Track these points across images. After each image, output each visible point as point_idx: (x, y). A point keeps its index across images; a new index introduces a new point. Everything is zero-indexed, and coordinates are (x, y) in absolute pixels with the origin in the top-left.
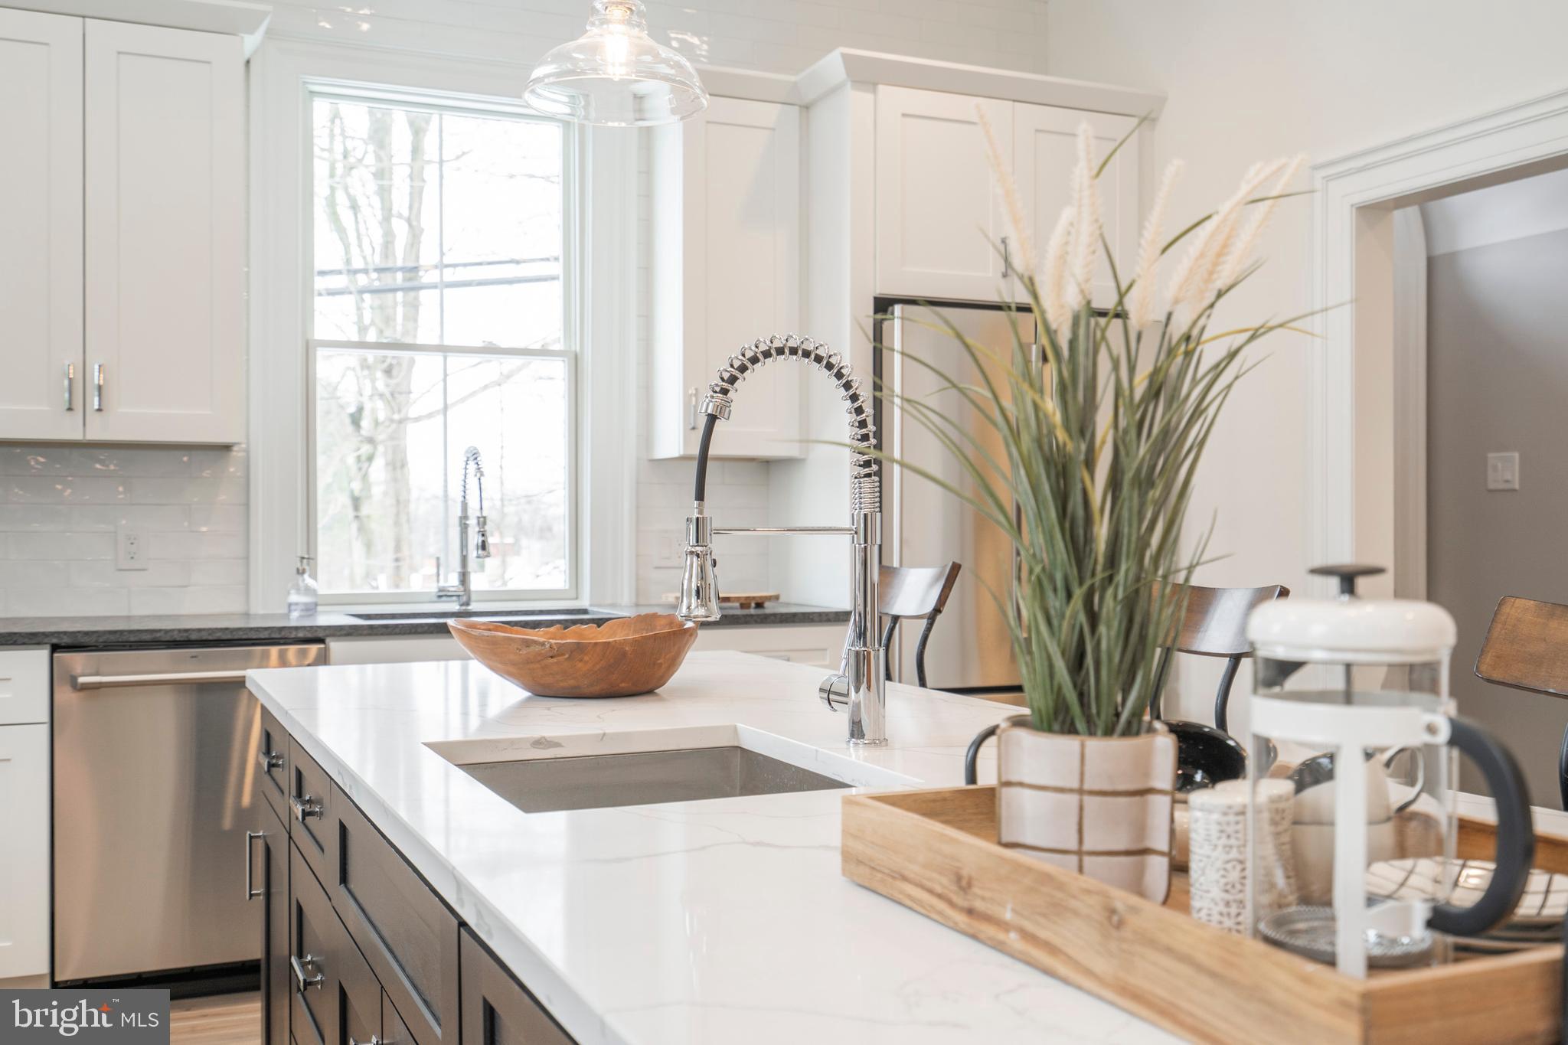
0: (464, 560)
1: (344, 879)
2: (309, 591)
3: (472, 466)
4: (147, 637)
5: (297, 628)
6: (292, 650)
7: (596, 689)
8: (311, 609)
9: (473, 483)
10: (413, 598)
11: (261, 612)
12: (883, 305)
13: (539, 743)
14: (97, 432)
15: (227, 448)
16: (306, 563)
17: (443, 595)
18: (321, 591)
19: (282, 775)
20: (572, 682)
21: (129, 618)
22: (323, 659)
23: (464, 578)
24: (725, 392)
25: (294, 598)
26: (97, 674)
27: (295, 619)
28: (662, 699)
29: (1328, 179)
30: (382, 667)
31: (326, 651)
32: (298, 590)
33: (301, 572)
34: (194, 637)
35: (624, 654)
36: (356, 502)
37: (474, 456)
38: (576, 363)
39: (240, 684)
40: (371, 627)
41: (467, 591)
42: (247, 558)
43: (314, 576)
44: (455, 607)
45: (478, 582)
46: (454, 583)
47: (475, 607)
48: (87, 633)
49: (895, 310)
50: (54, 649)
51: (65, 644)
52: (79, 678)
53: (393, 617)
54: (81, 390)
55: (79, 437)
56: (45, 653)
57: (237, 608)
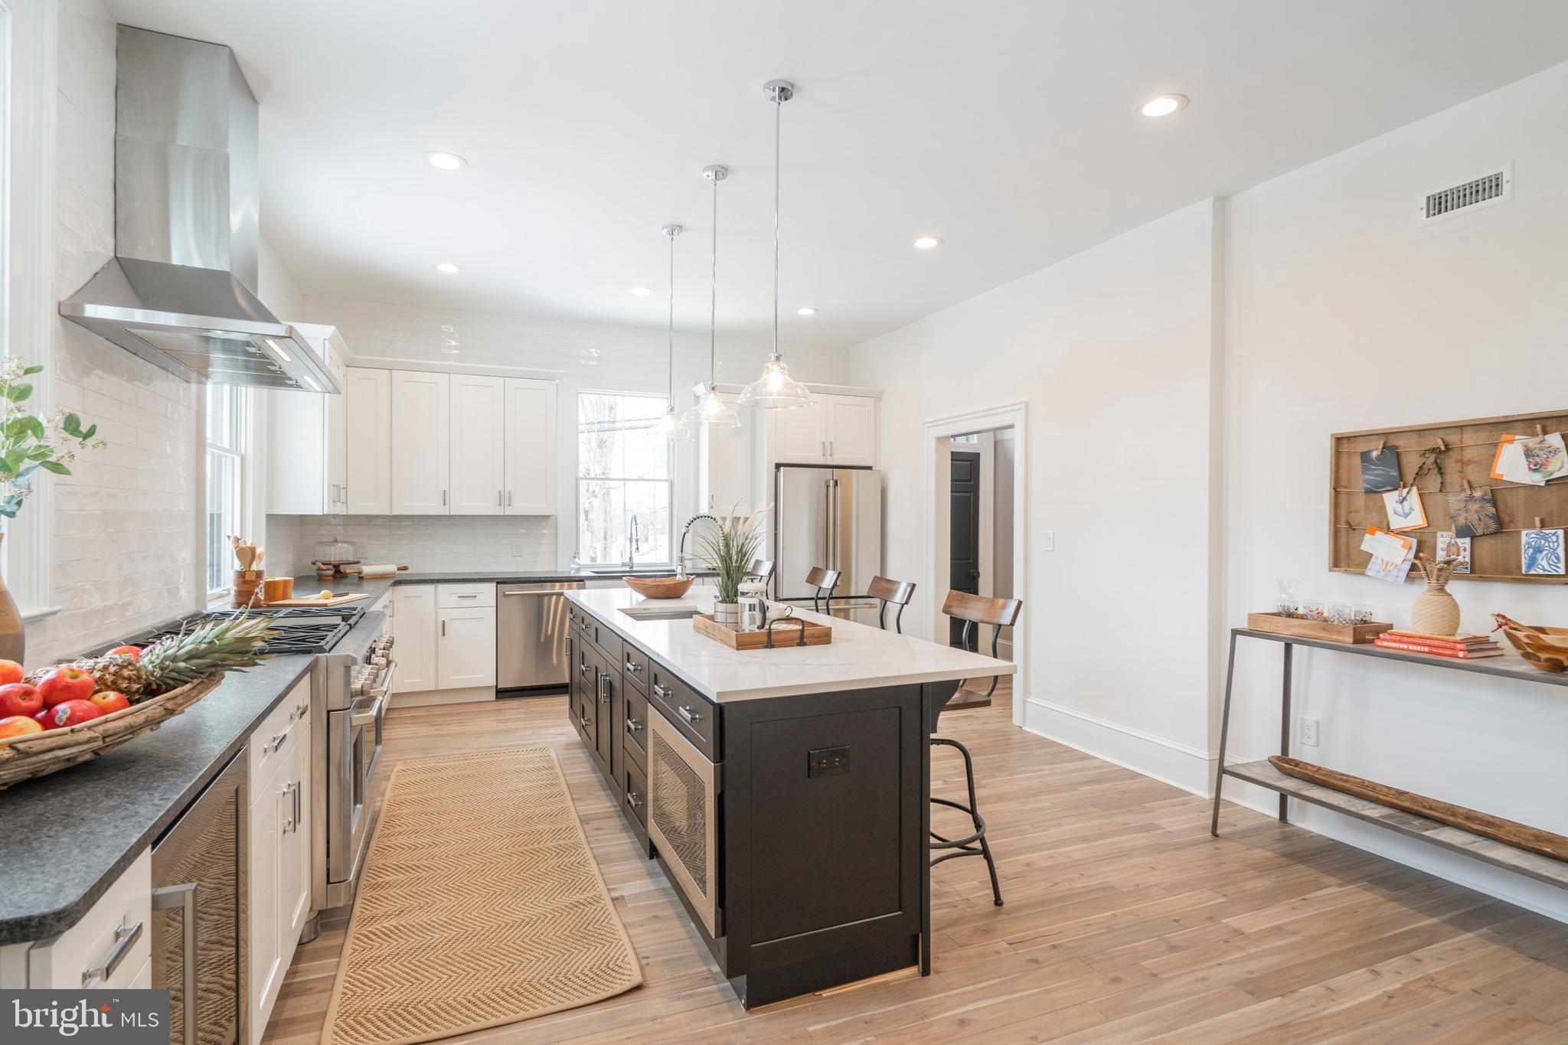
0: (631, 552)
1: (596, 641)
2: (578, 564)
3: (634, 522)
4: (527, 579)
5: (574, 576)
6: (575, 584)
7: (663, 596)
8: (578, 570)
9: (634, 527)
10: (614, 566)
11: (561, 570)
12: (778, 466)
13: (645, 609)
14: (509, 512)
15: (550, 516)
16: (576, 554)
17: (624, 565)
18: (582, 563)
19: (578, 619)
20: (657, 595)
21: (516, 573)
22: (584, 587)
23: (631, 559)
25: (572, 566)
26: (511, 591)
27: (573, 574)
28: (682, 598)
29: (929, 427)
30: (598, 590)
31: (585, 584)
32: (574, 563)
33: (575, 557)
34: (542, 579)
35: (671, 587)
37: (633, 518)
38: (672, 483)
40: (598, 576)
41: (633, 563)
42: (556, 552)
43: (579, 559)
44: (627, 569)
45: (636, 560)
46: (628, 560)
47: (635, 569)
48: (508, 578)
49: (782, 468)
50: (498, 583)
51: (500, 582)
52: (507, 593)
53: (606, 573)
54: (503, 498)
55: (502, 514)
56: (495, 584)
57: (553, 569)
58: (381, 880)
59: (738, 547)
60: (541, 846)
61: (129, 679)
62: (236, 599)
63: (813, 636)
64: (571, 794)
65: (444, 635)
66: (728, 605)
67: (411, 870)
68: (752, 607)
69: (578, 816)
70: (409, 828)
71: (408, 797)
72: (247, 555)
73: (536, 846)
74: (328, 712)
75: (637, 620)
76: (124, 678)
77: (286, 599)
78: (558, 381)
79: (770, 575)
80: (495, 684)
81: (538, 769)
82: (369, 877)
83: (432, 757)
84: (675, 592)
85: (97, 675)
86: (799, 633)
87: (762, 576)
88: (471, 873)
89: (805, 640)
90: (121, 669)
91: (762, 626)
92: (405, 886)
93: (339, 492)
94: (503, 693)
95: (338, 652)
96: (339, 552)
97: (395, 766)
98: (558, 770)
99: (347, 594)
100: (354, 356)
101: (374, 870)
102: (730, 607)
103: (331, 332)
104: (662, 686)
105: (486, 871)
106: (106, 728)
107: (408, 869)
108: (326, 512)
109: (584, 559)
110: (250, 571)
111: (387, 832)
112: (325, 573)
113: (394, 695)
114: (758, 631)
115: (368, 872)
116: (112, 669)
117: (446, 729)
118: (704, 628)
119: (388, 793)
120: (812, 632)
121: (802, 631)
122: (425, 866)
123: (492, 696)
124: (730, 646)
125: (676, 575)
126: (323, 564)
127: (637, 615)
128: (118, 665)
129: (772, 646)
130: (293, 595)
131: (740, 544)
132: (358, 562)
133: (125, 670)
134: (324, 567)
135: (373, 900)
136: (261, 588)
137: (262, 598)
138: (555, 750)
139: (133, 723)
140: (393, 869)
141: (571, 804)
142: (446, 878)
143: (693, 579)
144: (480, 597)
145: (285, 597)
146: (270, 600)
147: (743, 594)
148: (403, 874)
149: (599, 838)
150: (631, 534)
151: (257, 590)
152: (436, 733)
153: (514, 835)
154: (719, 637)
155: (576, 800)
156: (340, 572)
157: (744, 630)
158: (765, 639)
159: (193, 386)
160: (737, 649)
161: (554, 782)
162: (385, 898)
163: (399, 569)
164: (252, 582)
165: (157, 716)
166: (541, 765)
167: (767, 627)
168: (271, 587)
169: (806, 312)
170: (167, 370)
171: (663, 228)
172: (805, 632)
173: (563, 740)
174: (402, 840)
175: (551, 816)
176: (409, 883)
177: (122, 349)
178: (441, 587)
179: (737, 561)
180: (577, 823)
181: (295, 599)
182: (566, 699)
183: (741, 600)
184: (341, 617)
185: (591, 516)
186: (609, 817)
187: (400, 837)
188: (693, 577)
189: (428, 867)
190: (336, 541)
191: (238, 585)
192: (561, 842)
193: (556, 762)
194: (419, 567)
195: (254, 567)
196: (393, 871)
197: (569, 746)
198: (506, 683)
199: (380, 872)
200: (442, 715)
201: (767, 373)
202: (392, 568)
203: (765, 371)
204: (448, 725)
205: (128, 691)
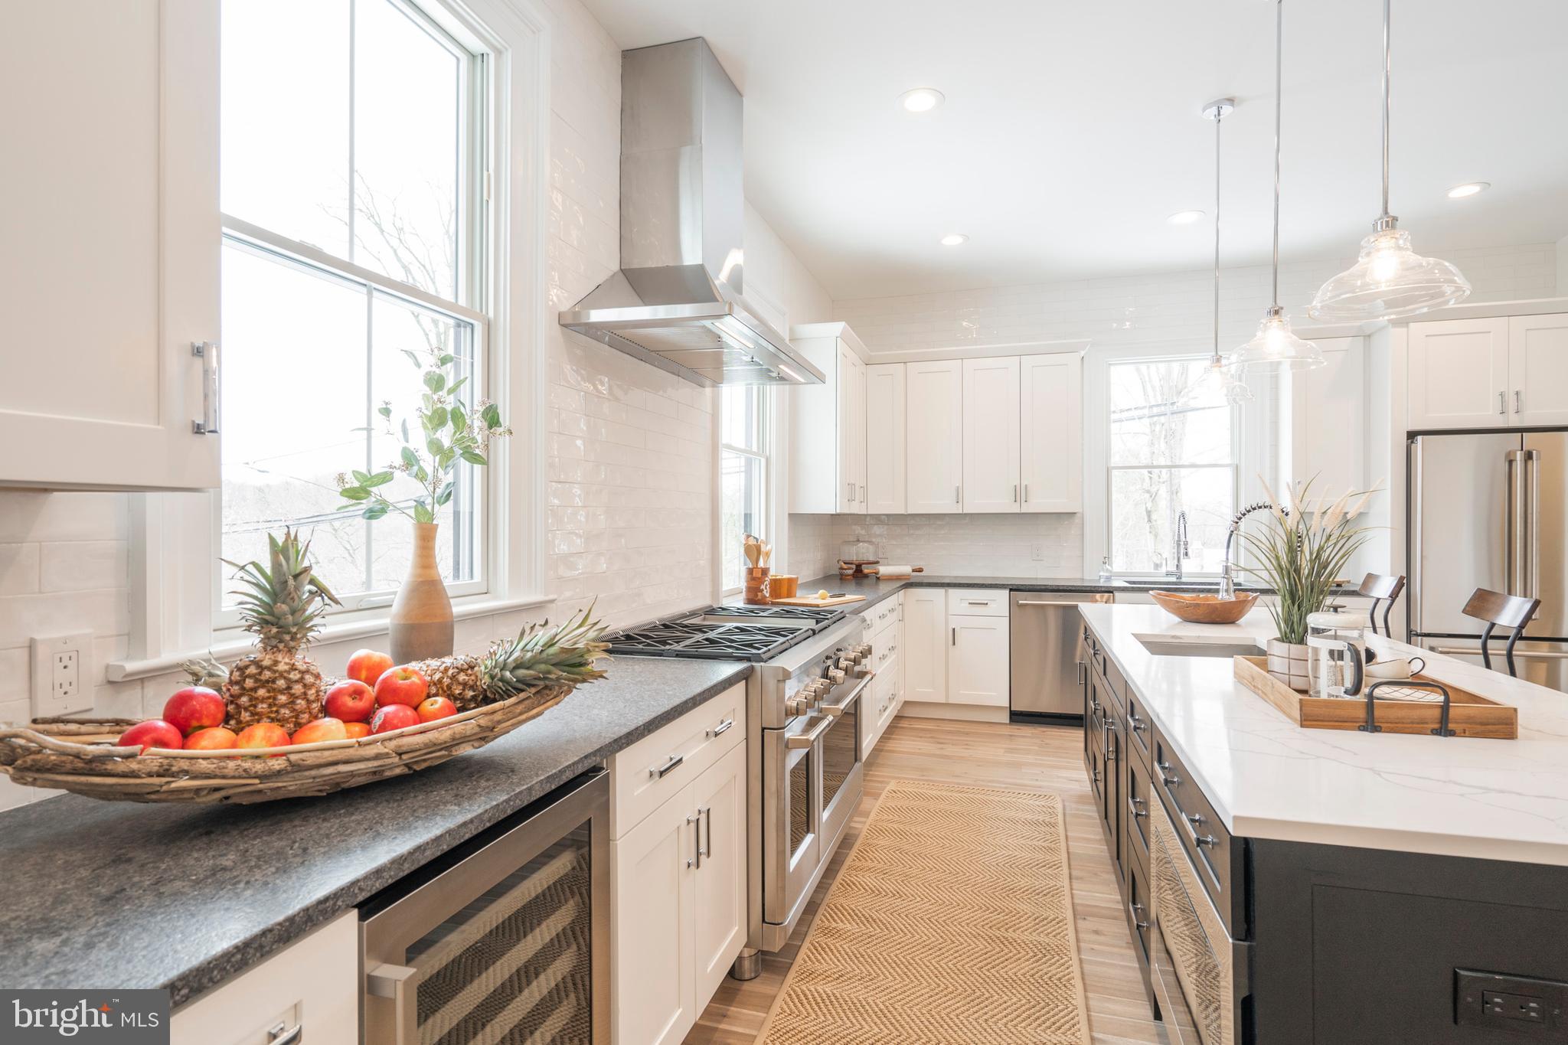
0: (1179, 559)
1: (1105, 674)
2: (1108, 571)
3: (1182, 520)
4: (1043, 587)
5: (1101, 587)
6: (1099, 595)
7: (1207, 620)
8: (1108, 579)
9: (1182, 526)
10: (1156, 575)
11: (1088, 578)
12: (1412, 436)
13: (1173, 637)
14: (1026, 509)
15: (1075, 513)
16: (1107, 559)
17: (1168, 574)
18: (1114, 572)
19: (1090, 642)
20: (1195, 617)
21: (1036, 579)
22: (1113, 600)
23: (1178, 567)
24: (1237, 523)
25: (1101, 574)
26: (1026, 600)
27: (1102, 583)
28: (1239, 626)
31: (1113, 597)
32: (1103, 571)
33: (1105, 563)
34: (1062, 588)
35: (1217, 608)
36: (1149, 513)
37: (1183, 515)
38: (1237, 469)
39: (1076, 607)
40: (1133, 587)
41: (1181, 573)
42: (1082, 556)
43: (1110, 564)
44: (1174, 579)
46: (1174, 569)
47: (1184, 580)
48: (1022, 585)
49: (1419, 438)
50: (1011, 590)
51: (1014, 589)
52: (1020, 602)
53: (1145, 583)
54: (1020, 493)
55: (1018, 511)
56: (1008, 592)
57: (1079, 576)
58: (834, 925)
59: (1311, 554)
60: (1015, 936)
61: (465, 685)
62: (746, 595)
63: (1470, 720)
64: (1070, 868)
65: (954, 644)
66: (1292, 646)
67: (866, 922)
68: (1336, 655)
69: (1073, 904)
70: (879, 866)
71: (890, 825)
72: (753, 551)
73: (1010, 934)
74: (763, 729)
75: (1153, 652)
76: (460, 684)
77: (791, 597)
78: (1082, 353)
79: (1394, 596)
80: (1008, 705)
81: (1037, 823)
82: (825, 916)
83: (927, 781)
84: (1225, 616)
85: (437, 676)
86: (1437, 713)
87: (1378, 600)
88: (927, 948)
89: (1451, 726)
90: (458, 673)
91: (1356, 690)
92: (854, 942)
93: (850, 489)
94: (1018, 717)
95: (776, 663)
96: (861, 552)
97: (888, 783)
98: (1061, 829)
99: (844, 595)
100: (873, 354)
101: (832, 910)
102: (1295, 648)
103: (842, 327)
104: (1167, 765)
105: (943, 950)
106: (400, 744)
107: (863, 919)
108: (838, 511)
109: (1119, 564)
110: (757, 568)
111: (858, 863)
112: (845, 572)
113: (906, 703)
114: (1348, 698)
115: (825, 910)
116: (450, 672)
117: (949, 750)
118: (1250, 680)
119: (872, 816)
120: (1471, 712)
121: (1445, 708)
122: (880, 921)
123: (1005, 718)
124: (1289, 716)
125: (1217, 591)
126: (845, 563)
127: (1158, 647)
128: (457, 668)
129: (1376, 729)
130: (798, 594)
131: (1316, 549)
132: (877, 562)
133: (462, 674)
134: (845, 566)
135: (820, 949)
136: (766, 585)
137: (768, 596)
138: (1063, 801)
139: (434, 740)
140: (849, 914)
141: (1066, 883)
142: (898, 947)
143: (1255, 598)
144: (992, 605)
145: (789, 596)
146: (777, 598)
147: (1317, 631)
148: (857, 924)
149: (1095, 947)
150: (1179, 535)
151: (763, 587)
152: (938, 752)
153: (988, 909)
154: (1272, 698)
155: (1077, 878)
156: (861, 571)
157: (1318, 692)
158: (1361, 714)
159: (708, 391)
160: (1302, 726)
161: (1053, 846)
162: (831, 950)
163: (914, 571)
164: (759, 578)
165: (468, 733)
166: (1041, 818)
167: (1365, 690)
168: (776, 584)
169: (1465, 192)
170: (679, 376)
171: (1204, 110)
172: (1452, 713)
173: (1075, 786)
174: (869, 880)
175: (1038, 894)
176: (860, 939)
177: (628, 356)
178: (952, 591)
179: (1310, 574)
180: (1069, 914)
181: (800, 598)
182: (1079, 734)
183: (1312, 640)
184: (815, 621)
185: (1154, 517)
186: (1115, 918)
187: (867, 874)
188: (1255, 595)
189: (884, 924)
190: (858, 541)
191: (747, 582)
192: (1043, 939)
193: (1060, 818)
194: (934, 570)
195: (761, 564)
196: (848, 917)
197: (1081, 799)
198: (1020, 706)
199: (836, 914)
200: (950, 732)
201: (1368, 254)
202: (906, 569)
203: (1363, 252)
204: (953, 745)
205: (463, 698)
